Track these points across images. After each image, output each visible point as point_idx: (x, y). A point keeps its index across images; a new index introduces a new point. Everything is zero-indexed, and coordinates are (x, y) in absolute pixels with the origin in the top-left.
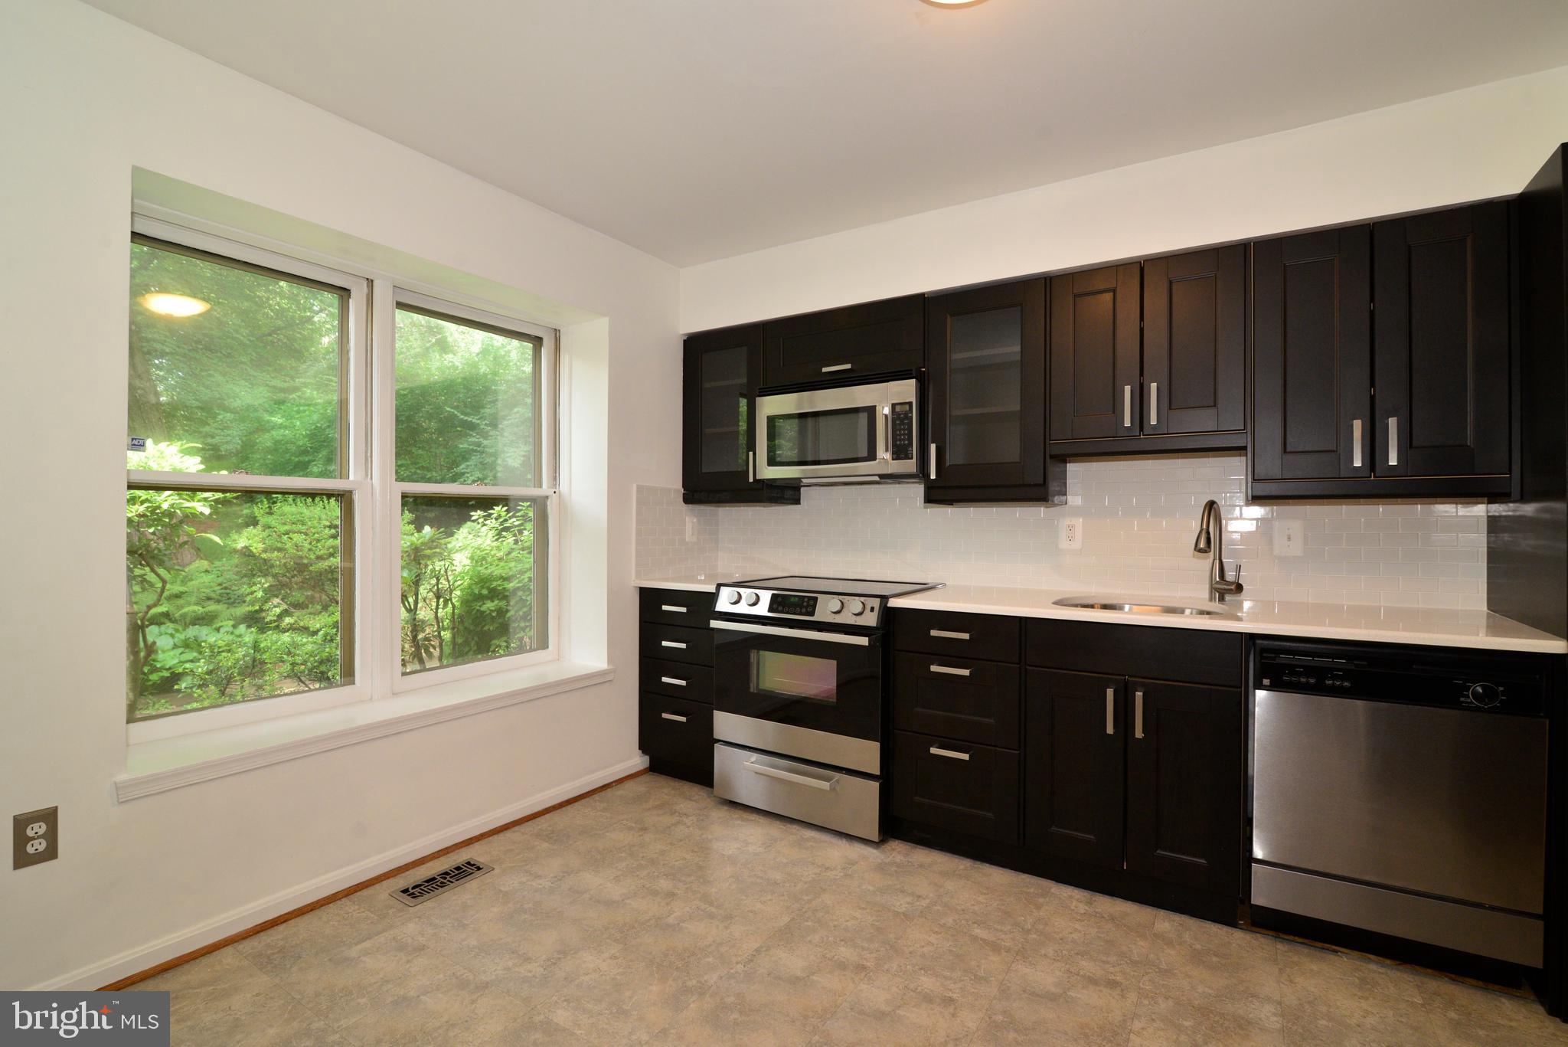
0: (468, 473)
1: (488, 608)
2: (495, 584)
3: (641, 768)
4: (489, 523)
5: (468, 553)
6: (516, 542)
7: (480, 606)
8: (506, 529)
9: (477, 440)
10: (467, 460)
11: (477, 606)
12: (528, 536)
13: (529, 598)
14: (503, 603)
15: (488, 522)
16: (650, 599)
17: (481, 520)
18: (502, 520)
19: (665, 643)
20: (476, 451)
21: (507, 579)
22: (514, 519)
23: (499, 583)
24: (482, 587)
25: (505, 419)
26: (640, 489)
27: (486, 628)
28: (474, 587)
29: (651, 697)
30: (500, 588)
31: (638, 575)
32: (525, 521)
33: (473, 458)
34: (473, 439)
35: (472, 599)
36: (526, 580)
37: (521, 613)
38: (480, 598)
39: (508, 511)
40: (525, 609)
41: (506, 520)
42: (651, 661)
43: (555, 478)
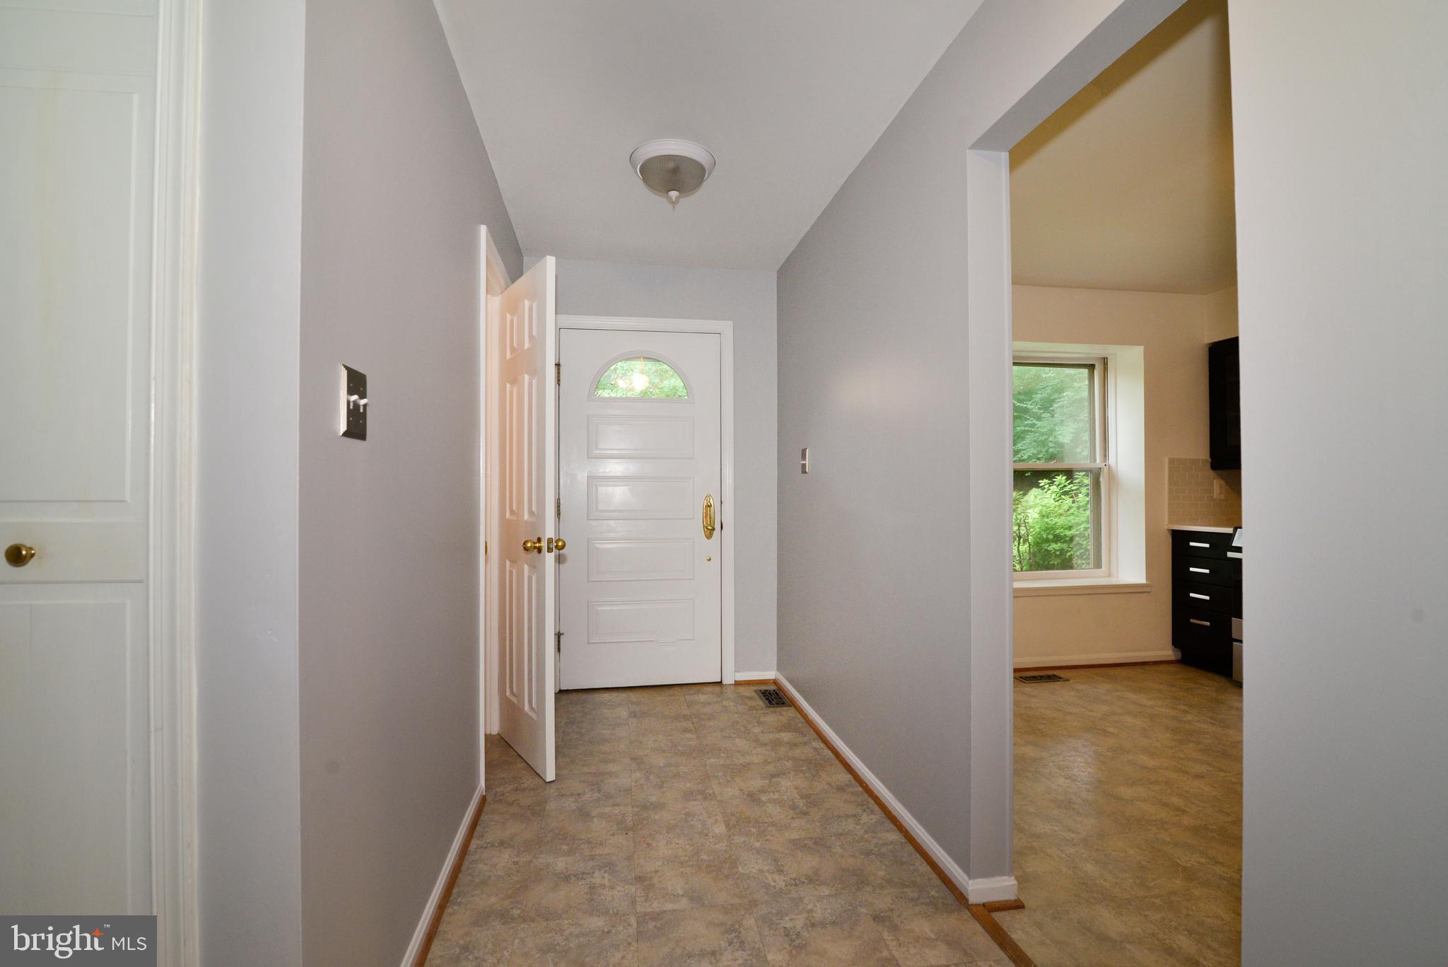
0: (1024, 450)
1: (1054, 549)
2: (1058, 532)
3: (1173, 658)
4: (1054, 488)
5: (1037, 510)
6: (1073, 502)
7: (1048, 547)
8: (1066, 493)
9: (1031, 422)
10: (1023, 439)
11: (1045, 546)
12: (1082, 498)
13: (1084, 543)
14: (1065, 546)
15: (1052, 488)
16: (1180, 539)
17: (1046, 486)
18: (1062, 486)
19: (1192, 569)
20: (1028, 431)
21: (1070, 528)
22: (1072, 485)
23: (1062, 530)
24: (1049, 534)
25: (1054, 402)
26: (1171, 461)
27: (1052, 562)
28: (1043, 533)
29: (1181, 607)
30: (1062, 534)
31: (1171, 521)
32: (1081, 486)
33: (1027, 437)
34: (1029, 422)
35: (1040, 542)
36: (1082, 529)
37: (1078, 553)
38: (1047, 541)
39: (1067, 480)
40: (1082, 551)
41: (1065, 486)
42: (1181, 582)
43: (1105, 456)
